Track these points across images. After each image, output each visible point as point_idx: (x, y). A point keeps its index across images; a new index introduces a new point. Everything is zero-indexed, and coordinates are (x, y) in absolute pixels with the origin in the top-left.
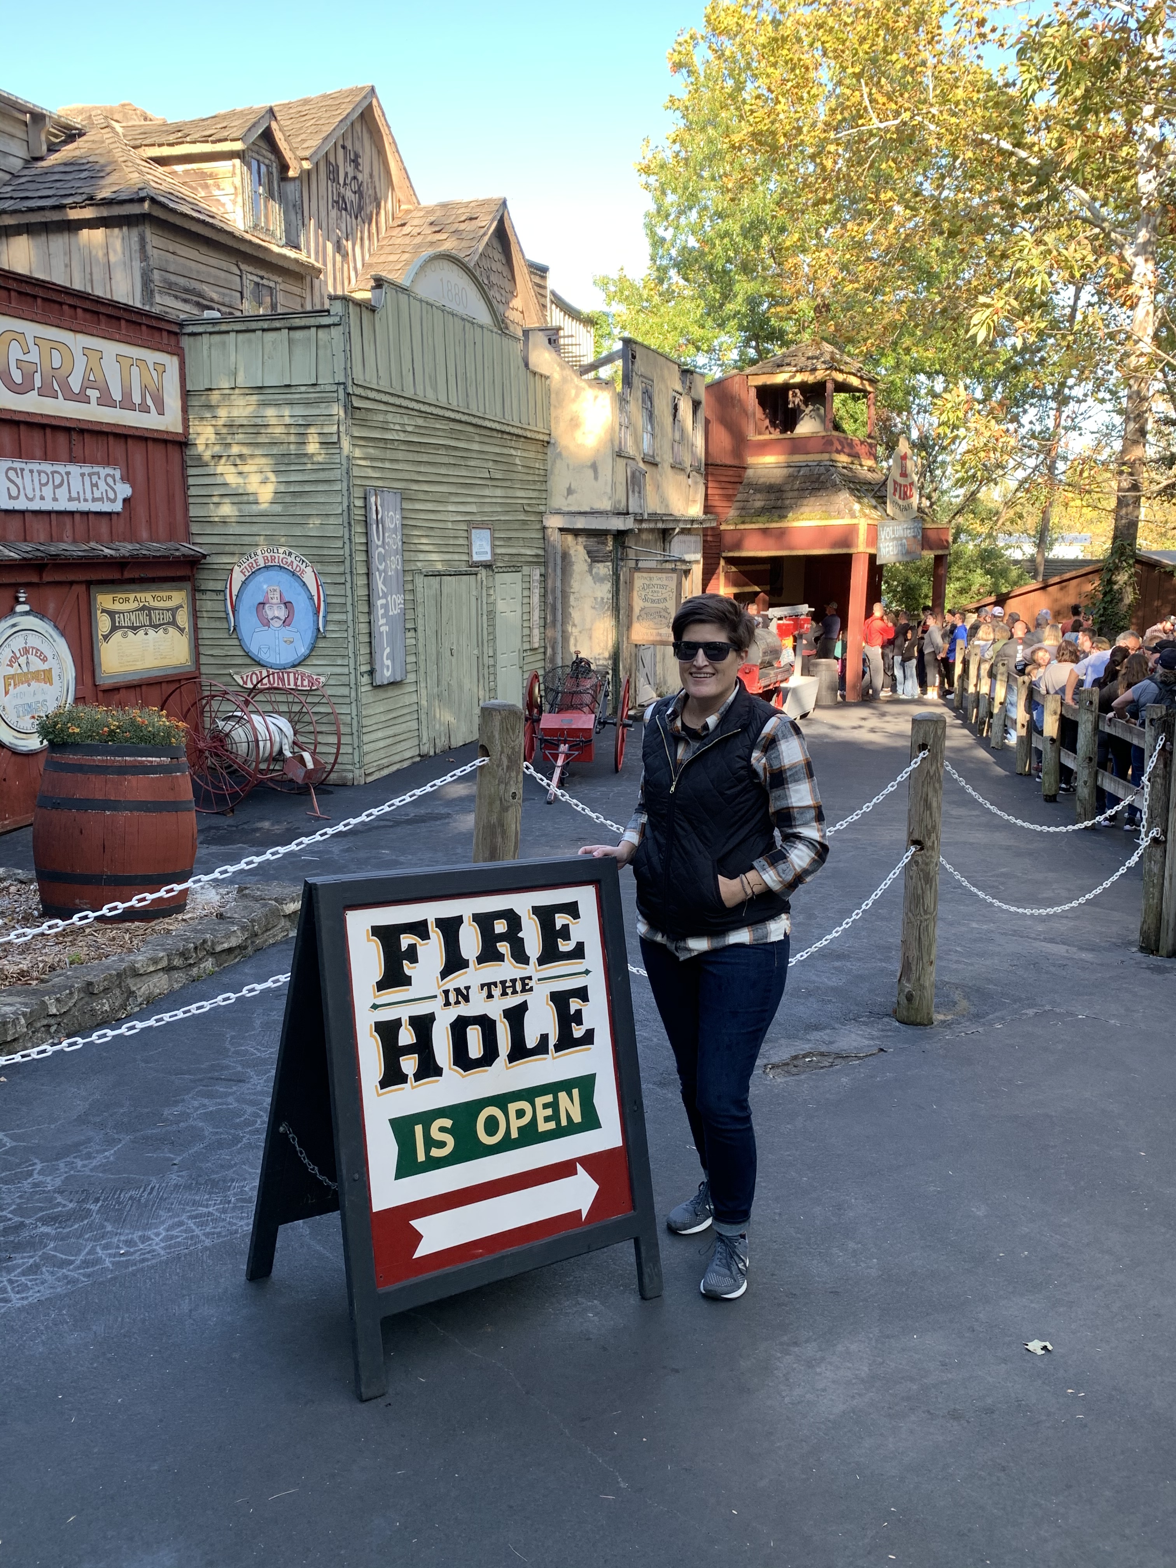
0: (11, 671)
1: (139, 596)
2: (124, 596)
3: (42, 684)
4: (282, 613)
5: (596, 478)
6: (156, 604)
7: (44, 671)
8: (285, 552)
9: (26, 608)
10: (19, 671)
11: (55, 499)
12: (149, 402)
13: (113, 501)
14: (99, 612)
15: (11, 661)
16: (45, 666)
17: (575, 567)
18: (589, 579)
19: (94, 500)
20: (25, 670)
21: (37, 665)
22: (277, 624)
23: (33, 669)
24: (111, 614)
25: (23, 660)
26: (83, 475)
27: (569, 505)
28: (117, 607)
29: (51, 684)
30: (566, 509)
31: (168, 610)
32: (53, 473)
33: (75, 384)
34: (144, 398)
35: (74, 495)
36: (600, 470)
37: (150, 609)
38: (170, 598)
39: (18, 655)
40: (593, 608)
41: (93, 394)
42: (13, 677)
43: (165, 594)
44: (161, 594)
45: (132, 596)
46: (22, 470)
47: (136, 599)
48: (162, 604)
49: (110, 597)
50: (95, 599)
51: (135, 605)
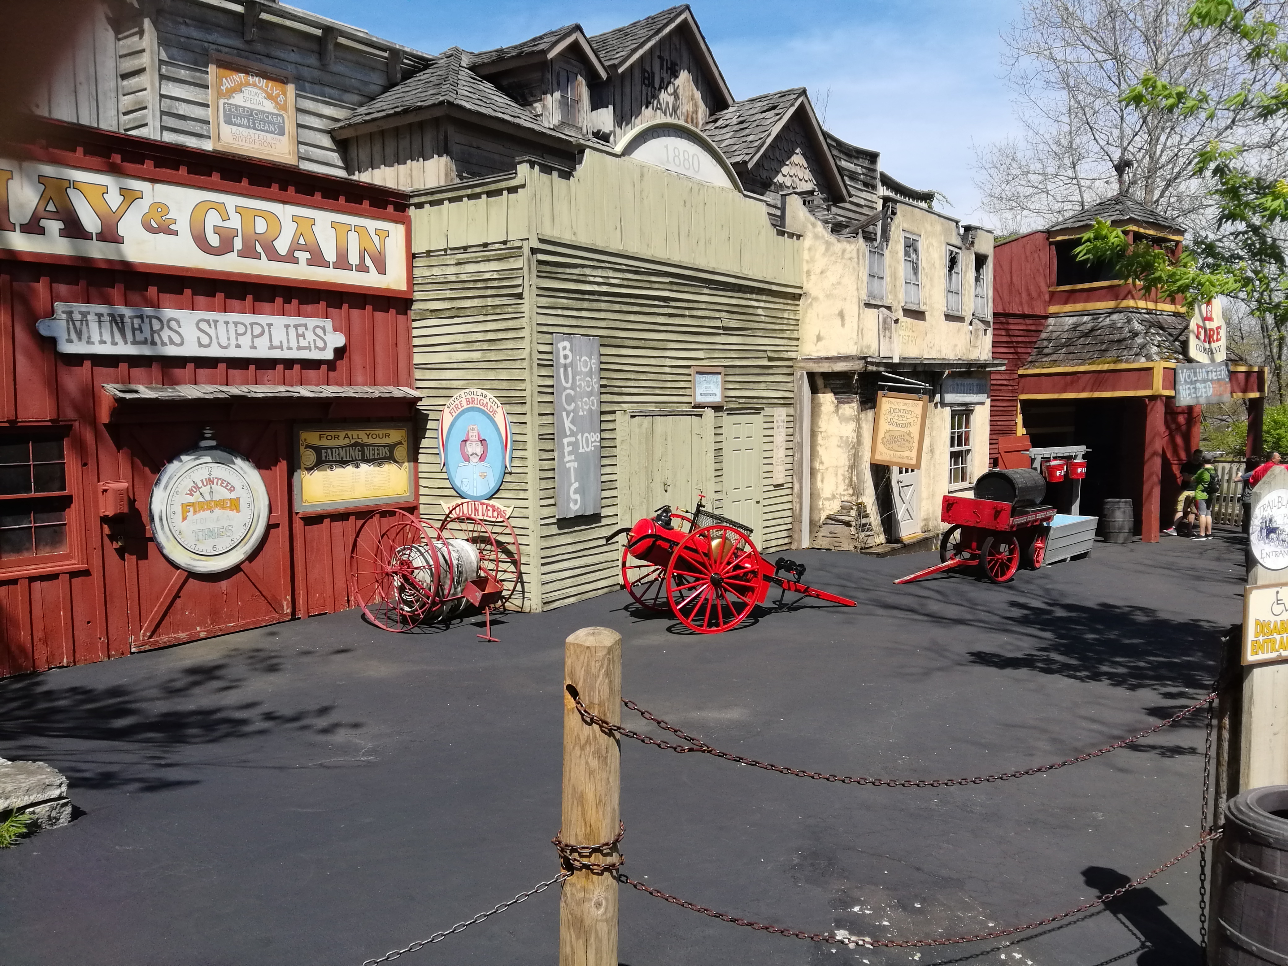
0: (191, 499)
1: (350, 433)
2: (332, 434)
3: (228, 512)
4: (479, 450)
5: (843, 325)
6: (371, 441)
7: (230, 500)
8: (482, 394)
9: (213, 443)
10: (201, 499)
11: (253, 347)
12: (368, 262)
13: (323, 349)
14: (302, 449)
15: (191, 490)
16: (233, 495)
17: (823, 408)
18: (835, 419)
19: (299, 348)
20: (208, 498)
21: (221, 493)
22: (474, 459)
23: (217, 497)
24: (318, 450)
25: (205, 490)
26: (287, 327)
27: (818, 351)
28: (324, 443)
29: (238, 511)
30: (815, 355)
31: (384, 446)
32: (252, 324)
33: (282, 246)
34: (362, 259)
35: (276, 343)
36: (846, 318)
37: (363, 445)
38: (388, 436)
39: (200, 485)
40: (839, 446)
41: (303, 256)
42: (193, 504)
43: (381, 432)
44: (377, 432)
45: (342, 434)
46: (216, 322)
47: (347, 436)
48: (377, 441)
49: (317, 434)
50: (298, 436)
51: (347, 441)
